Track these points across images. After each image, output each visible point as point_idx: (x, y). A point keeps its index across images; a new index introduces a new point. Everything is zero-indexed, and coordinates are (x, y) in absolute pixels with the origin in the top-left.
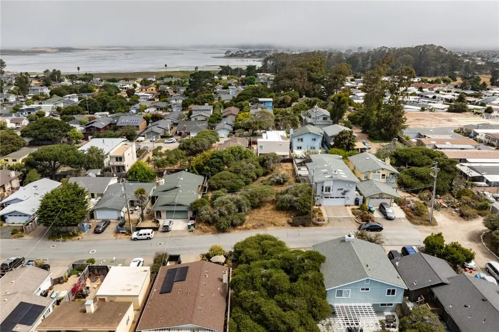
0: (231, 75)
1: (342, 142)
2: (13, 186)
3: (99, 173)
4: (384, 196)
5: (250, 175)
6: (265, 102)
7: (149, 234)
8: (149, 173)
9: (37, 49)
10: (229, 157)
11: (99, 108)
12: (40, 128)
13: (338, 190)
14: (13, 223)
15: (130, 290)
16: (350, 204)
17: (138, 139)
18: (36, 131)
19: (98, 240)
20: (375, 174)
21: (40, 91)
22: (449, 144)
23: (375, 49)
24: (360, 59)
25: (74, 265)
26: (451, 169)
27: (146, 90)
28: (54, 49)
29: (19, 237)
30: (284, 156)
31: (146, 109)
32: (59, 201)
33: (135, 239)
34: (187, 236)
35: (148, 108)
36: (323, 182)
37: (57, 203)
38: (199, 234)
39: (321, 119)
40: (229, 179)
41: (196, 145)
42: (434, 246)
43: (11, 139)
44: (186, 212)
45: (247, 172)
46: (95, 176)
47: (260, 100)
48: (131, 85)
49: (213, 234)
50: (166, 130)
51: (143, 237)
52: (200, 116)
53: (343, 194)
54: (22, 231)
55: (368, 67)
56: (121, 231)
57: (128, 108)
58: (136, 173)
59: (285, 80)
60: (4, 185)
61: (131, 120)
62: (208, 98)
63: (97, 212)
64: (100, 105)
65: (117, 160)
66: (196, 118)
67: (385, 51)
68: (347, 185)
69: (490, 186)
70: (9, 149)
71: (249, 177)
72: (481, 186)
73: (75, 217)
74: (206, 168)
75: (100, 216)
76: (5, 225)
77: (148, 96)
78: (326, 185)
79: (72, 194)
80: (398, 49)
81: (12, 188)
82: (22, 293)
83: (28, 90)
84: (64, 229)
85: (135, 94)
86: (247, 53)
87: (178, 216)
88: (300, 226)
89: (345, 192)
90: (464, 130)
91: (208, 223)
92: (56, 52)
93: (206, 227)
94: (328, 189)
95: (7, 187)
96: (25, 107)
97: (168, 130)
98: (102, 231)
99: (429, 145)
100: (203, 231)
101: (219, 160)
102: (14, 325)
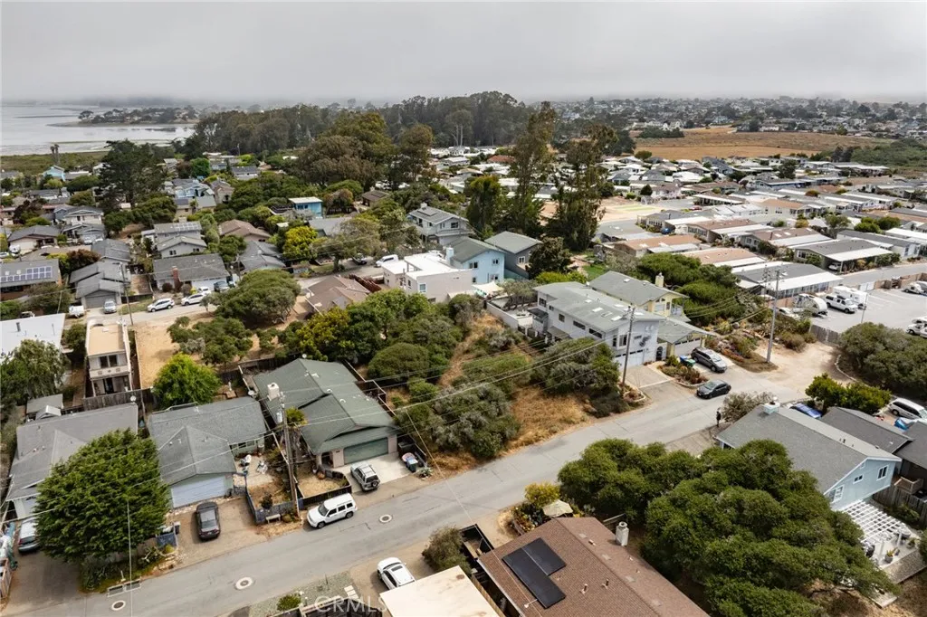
1: (553, 260)
5: (450, 342)
7: (349, 505)
10: (386, 314)
13: (636, 338)
16: (650, 360)
17: (71, 312)
20: (658, 303)
23: (404, 101)
33: (324, 525)
34: (424, 487)
36: (615, 330)
38: (447, 477)
39: (448, 226)
41: (268, 302)
42: (837, 394)
44: (384, 440)
47: (295, 201)
51: (339, 514)
52: (183, 247)
53: (642, 344)
56: (268, 518)
59: (326, 161)
61: (29, 271)
65: (105, 365)
66: (172, 250)
67: (422, 103)
68: (647, 329)
71: (448, 347)
74: (343, 344)
78: (620, 333)
80: (443, 101)
86: (131, 115)
87: (367, 451)
88: (612, 414)
89: (645, 339)
90: (648, 223)
91: (448, 448)
93: (451, 460)
94: (624, 341)
100: (452, 469)
101: (368, 324)
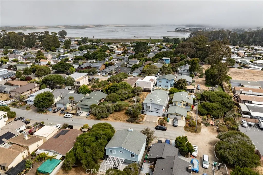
0: (169, 42)
2: (36, 90)
3: (70, 88)
4: (177, 115)
6: (165, 60)
7: (70, 116)
8: (87, 90)
9: (86, 26)
11: (92, 58)
12: (58, 66)
13: (154, 108)
14: (29, 104)
15: (45, 135)
16: (160, 116)
17: (97, 74)
18: (57, 67)
19: (53, 115)
20: (179, 103)
21: (75, 47)
22: (251, 92)
24: (247, 36)
25: (36, 123)
26: (228, 106)
27: (120, 49)
28: (93, 25)
29: (28, 110)
30: (148, 89)
31: (112, 59)
32: (40, 98)
33: (65, 117)
34: (84, 119)
35: (114, 58)
36: (146, 104)
37: (39, 98)
39: (186, 71)
40: (114, 97)
43: (44, 70)
44: (89, 109)
45: (123, 95)
46: (68, 89)
47: (164, 58)
48: (116, 46)
49: (94, 120)
50: (112, 71)
51: (68, 117)
52: (131, 65)
54: (30, 108)
55: (251, 41)
56: (62, 113)
57: (104, 58)
58: (81, 89)
59: (180, 48)
60: (32, 89)
61: (97, 65)
62: (141, 56)
63: (57, 104)
64: (93, 56)
65: (78, 83)
66: (129, 65)
68: (158, 107)
69: (251, 118)
70: (42, 74)
71: (123, 97)
72: (245, 117)
73: (45, 105)
74: (109, 90)
75: (58, 106)
76: (27, 104)
77: (119, 52)
78: (148, 105)
79: (45, 96)
81: (35, 91)
82: (11, 129)
83: (70, 47)
84: (42, 109)
85: (113, 51)
86: (187, 30)
87: (86, 110)
88: (130, 122)
89: (158, 110)
92: (94, 27)
94: (149, 107)
95: (33, 90)
96: (61, 55)
97: (113, 71)
98: (56, 112)
99: (238, 91)
101: (114, 88)
102: (3, 138)
